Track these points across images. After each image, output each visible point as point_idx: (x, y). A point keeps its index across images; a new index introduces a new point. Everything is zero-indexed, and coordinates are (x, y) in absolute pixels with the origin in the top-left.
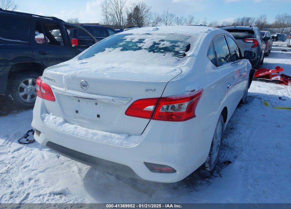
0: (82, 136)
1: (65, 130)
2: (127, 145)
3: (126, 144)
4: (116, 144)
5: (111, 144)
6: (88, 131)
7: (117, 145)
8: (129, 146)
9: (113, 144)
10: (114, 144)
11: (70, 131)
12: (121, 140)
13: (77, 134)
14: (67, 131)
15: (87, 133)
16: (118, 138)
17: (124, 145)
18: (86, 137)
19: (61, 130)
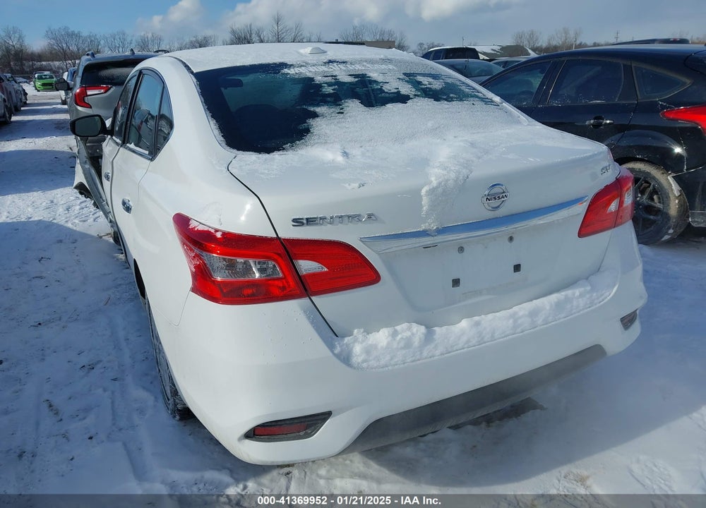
0: (508, 332)
1: (452, 347)
2: (601, 299)
3: (598, 298)
4: (583, 309)
5: (575, 313)
6: (515, 313)
7: (586, 311)
8: (603, 300)
9: (579, 312)
10: (581, 310)
11: (468, 341)
12: (588, 296)
13: (492, 336)
14: (460, 346)
15: (515, 321)
16: (581, 295)
17: (596, 301)
18: (519, 330)
19: (438, 352)
